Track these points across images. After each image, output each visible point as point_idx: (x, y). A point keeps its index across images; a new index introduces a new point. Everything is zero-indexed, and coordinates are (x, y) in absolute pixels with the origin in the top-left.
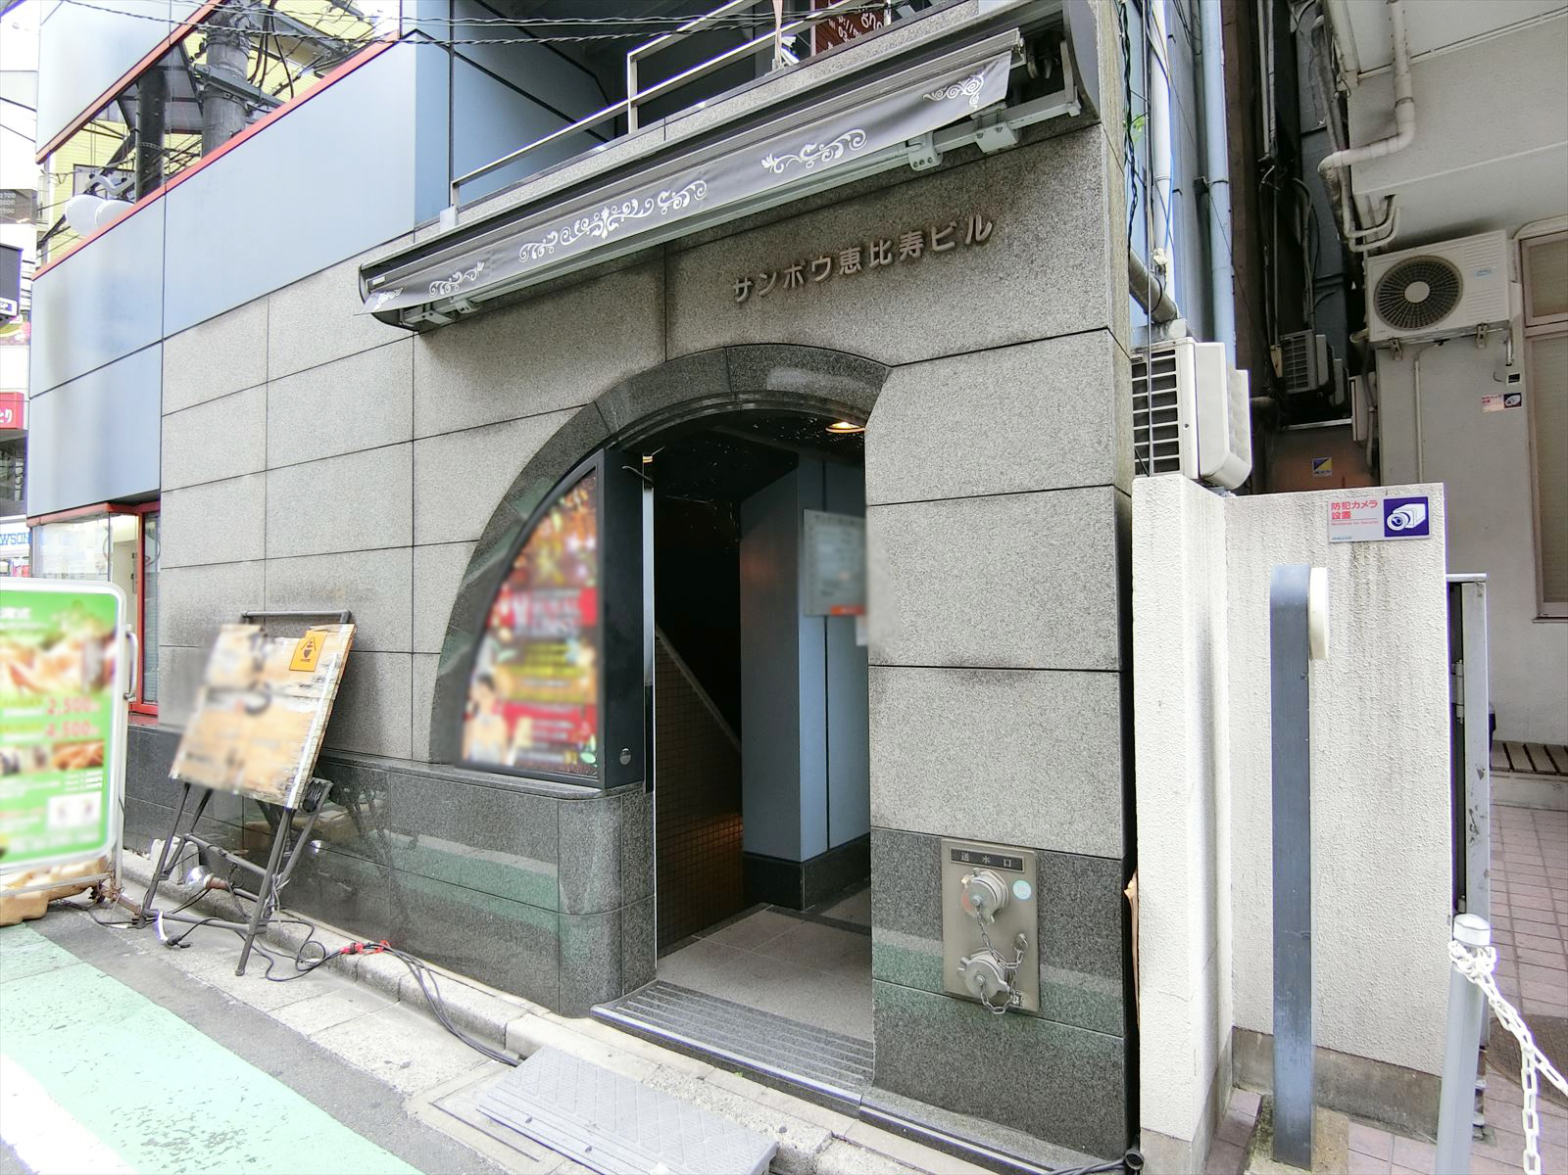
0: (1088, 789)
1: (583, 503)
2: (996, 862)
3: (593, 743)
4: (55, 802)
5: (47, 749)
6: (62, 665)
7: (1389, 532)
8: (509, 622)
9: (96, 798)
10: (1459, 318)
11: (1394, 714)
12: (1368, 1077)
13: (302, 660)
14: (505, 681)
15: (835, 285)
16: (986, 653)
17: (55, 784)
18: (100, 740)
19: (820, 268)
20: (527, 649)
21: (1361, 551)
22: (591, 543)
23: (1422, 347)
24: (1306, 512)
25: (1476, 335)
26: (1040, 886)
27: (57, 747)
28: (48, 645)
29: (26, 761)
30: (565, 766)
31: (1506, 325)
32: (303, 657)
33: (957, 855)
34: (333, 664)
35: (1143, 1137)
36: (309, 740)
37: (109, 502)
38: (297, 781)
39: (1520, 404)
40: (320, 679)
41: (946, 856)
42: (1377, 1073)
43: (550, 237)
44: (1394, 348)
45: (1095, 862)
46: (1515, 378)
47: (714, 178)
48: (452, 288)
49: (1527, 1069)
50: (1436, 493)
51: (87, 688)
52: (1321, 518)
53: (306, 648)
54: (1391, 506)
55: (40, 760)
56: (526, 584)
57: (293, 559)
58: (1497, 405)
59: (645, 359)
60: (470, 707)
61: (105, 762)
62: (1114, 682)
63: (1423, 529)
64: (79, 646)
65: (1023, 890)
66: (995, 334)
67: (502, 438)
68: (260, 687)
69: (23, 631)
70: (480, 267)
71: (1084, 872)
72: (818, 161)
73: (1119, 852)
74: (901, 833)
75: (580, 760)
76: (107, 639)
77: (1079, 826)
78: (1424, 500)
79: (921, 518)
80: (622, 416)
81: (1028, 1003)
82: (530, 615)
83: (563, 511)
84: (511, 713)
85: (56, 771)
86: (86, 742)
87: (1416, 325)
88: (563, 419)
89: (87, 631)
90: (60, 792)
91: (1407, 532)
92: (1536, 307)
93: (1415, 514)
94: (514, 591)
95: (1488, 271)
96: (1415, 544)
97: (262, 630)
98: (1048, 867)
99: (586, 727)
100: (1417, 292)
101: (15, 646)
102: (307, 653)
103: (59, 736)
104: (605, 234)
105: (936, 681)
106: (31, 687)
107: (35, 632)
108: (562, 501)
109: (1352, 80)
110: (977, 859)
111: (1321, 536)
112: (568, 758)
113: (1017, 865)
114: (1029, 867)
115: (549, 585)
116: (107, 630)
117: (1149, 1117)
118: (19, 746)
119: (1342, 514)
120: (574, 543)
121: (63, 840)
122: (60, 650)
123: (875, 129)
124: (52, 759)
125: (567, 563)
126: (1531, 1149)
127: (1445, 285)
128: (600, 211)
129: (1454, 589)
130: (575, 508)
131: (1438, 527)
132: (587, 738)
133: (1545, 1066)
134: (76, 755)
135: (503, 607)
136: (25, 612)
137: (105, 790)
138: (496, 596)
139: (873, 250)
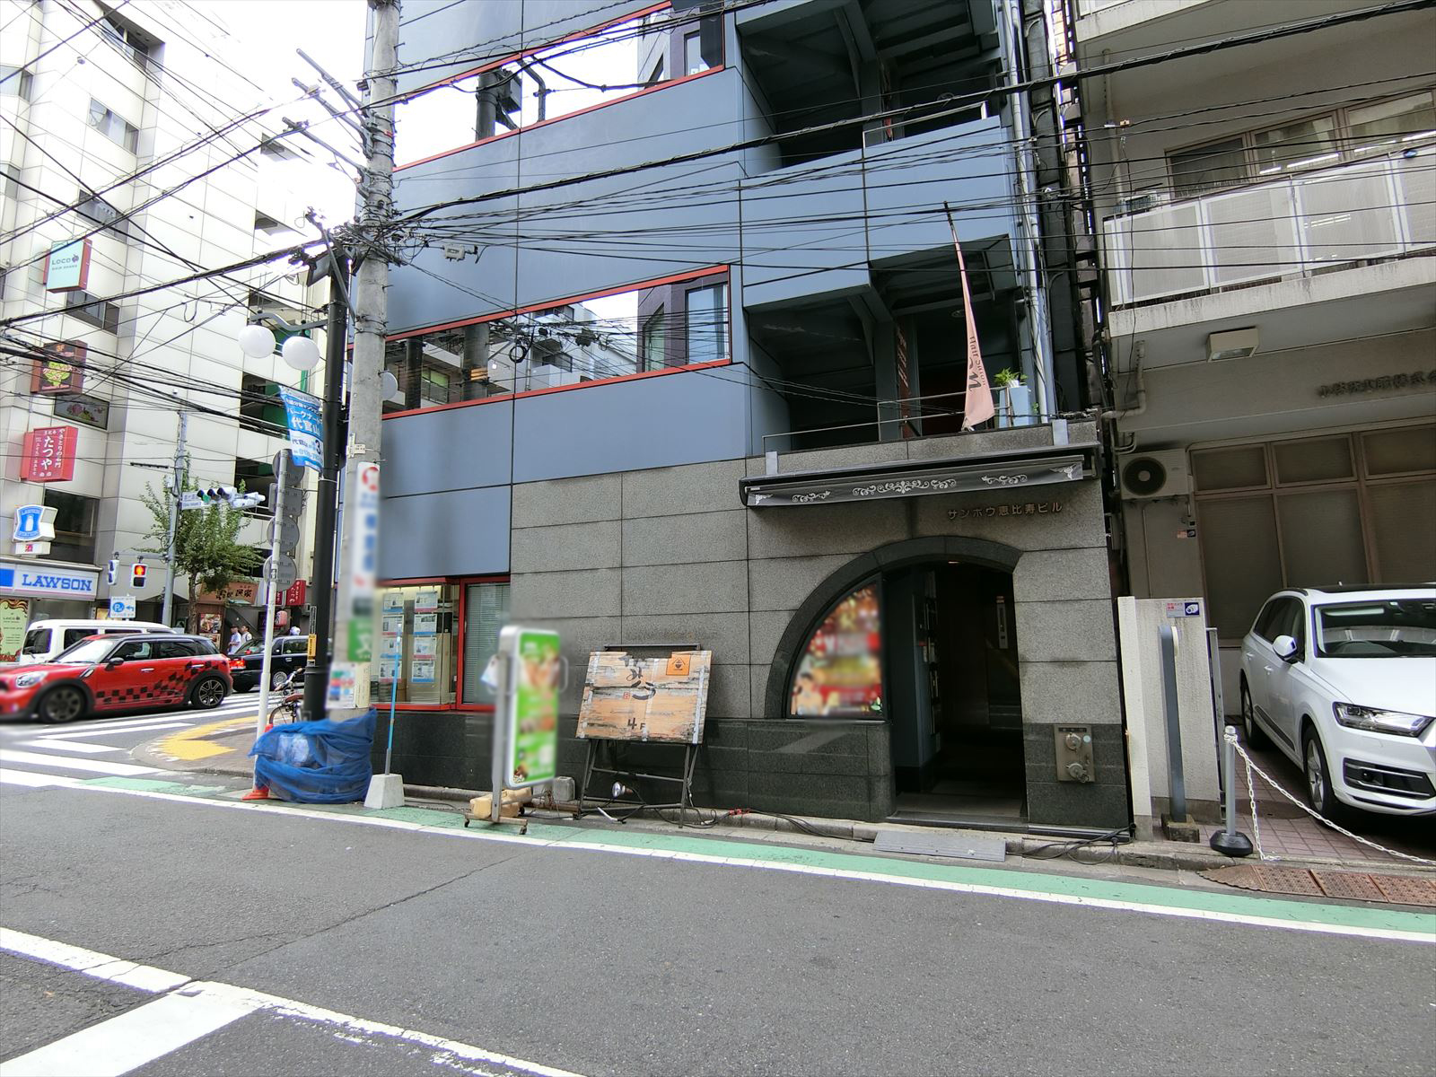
0: (1109, 701)
1: (869, 595)
2: (1077, 730)
3: (879, 701)
7: (1187, 614)
8: (822, 648)
10: (1164, 492)
11: (1192, 677)
12: (1193, 806)
13: (676, 670)
14: (821, 677)
15: (997, 519)
16: (1068, 656)
19: (991, 511)
20: (833, 660)
21: (1178, 620)
22: (874, 613)
23: (1146, 503)
24: (1159, 607)
25: (1174, 499)
26: (1093, 737)
30: (862, 713)
31: (1187, 496)
32: (676, 668)
33: (1061, 730)
34: (703, 670)
35: (1135, 819)
37: (446, 577)
38: (696, 729)
39: (1194, 536)
40: (694, 679)
41: (1056, 730)
42: (1196, 804)
43: (872, 487)
44: (1132, 502)
45: (1112, 727)
46: (1193, 523)
47: (961, 480)
48: (809, 500)
49: (1248, 767)
50: (1201, 601)
52: (1164, 609)
53: (676, 663)
54: (1187, 605)
56: (833, 630)
57: (648, 616)
58: (1183, 535)
59: (901, 535)
60: (796, 689)
62: (1115, 664)
63: (1198, 613)
65: (1087, 739)
66: (1064, 544)
67: (814, 563)
68: (643, 685)
70: (828, 493)
71: (1109, 730)
72: (1007, 482)
73: (1120, 722)
74: (1036, 725)
75: (870, 709)
77: (1106, 715)
78: (1197, 603)
79: (1039, 608)
80: (887, 559)
81: (1091, 779)
82: (836, 645)
83: (854, 598)
84: (825, 691)
87: (1145, 494)
88: (852, 558)
91: (1192, 614)
92: (1201, 486)
93: (1194, 608)
94: (824, 634)
95: (1177, 469)
96: (1196, 618)
97: (630, 654)
98: (1096, 730)
99: (874, 694)
100: (1145, 476)
102: (678, 666)
104: (903, 492)
105: (1049, 668)
108: (855, 594)
109: (1115, 376)
110: (1069, 730)
111: (1165, 615)
112: (863, 709)
113: (1085, 730)
114: (1089, 730)
115: (848, 632)
117: (1136, 812)
119: (1171, 607)
120: (863, 613)
123: (1031, 476)
125: (860, 623)
126: (1251, 789)
127: (1158, 475)
128: (900, 482)
129: (1208, 632)
130: (863, 597)
131: (1203, 613)
132: (875, 699)
133: (1252, 765)
135: (818, 641)
138: (814, 636)
139: (1014, 508)
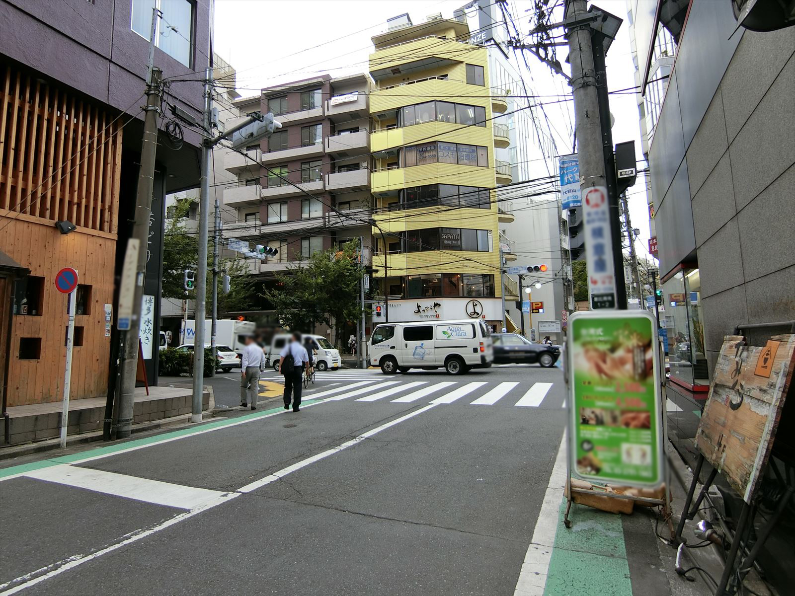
4: (625, 446)
5: (617, 413)
6: (622, 362)
9: (648, 449)
13: (762, 367)
17: (623, 435)
18: (647, 411)
27: (623, 412)
28: (613, 350)
29: (607, 418)
32: (763, 364)
34: (782, 371)
36: (762, 442)
37: (681, 263)
38: (752, 478)
40: (772, 386)
51: (637, 377)
53: (765, 356)
55: (614, 419)
57: (760, 279)
61: (652, 426)
64: (629, 351)
68: (738, 387)
69: (600, 341)
76: (647, 346)
85: (623, 427)
86: (639, 412)
89: (633, 342)
90: (627, 440)
97: (744, 340)
101: (596, 350)
102: (766, 360)
103: (624, 406)
106: (606, 374)
107: (605, 342)
116: (646, 341)
118: (604, 409)
121: (632, 472)
122: (620, 353)
124: (621, 419)
134: (634, 419)
136: (600, 331)
137: (653, 444)
